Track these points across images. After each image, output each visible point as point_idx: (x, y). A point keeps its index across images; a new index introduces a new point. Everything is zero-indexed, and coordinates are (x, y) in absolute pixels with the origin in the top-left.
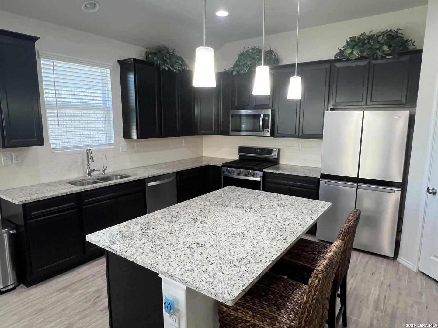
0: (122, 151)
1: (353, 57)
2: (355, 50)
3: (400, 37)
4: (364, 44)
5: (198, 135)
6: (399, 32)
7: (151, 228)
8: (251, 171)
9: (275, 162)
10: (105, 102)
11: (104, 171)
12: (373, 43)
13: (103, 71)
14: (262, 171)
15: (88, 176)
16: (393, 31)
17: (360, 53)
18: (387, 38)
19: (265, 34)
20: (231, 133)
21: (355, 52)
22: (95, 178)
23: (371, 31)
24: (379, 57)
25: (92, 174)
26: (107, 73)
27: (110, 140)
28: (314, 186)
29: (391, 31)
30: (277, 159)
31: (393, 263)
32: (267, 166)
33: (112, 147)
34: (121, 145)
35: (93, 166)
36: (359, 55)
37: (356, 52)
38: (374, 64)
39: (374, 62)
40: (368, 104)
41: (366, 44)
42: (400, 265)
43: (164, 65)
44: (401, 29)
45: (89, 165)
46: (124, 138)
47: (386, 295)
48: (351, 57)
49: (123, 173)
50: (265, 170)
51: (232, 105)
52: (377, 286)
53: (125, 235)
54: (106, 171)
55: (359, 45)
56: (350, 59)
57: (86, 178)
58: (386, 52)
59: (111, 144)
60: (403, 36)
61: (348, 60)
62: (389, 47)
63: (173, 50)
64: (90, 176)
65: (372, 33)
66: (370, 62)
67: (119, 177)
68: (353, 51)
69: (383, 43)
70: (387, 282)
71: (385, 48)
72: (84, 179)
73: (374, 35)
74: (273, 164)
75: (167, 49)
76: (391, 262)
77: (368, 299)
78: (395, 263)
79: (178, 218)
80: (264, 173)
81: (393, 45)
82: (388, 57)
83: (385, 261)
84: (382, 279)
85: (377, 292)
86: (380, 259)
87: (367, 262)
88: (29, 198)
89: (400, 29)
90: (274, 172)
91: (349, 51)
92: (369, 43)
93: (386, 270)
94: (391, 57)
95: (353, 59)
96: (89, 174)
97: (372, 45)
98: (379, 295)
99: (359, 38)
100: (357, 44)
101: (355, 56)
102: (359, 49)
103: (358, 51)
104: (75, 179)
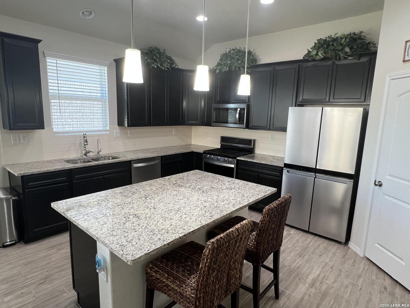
0: (116, 137)
1: (318, 58)
2: (320, 51)
3: (363, 39)
4: (328, 45)
5: (185, 125)
6: (363, 34)
7: (106, 201)
8: (226, 159)
9: (251, 151)
10: (103, 95)
11: (98, 153)
12: (336, 45)
13: (101, 68)
14: (236, 159)
15: (84, 156)
16: (357, 34)
17: (324, 54)
18: (350, 40)
19: (249, 37)
20: (213, 124)
21: (319, 54)
22: (90, 158)
23: (336, 34)
24: (342, 58)
25: (88, 154)
26: (104, 70)
27: (106, 127)
28: (279, 174)
29: (354, 33)
30: (253, 149)
31: (344, 248)
32: (241, 155)
33: (108, 132)
34: (115, 131)
35: (88, 148)
36: (323, 55)
37: (320, 52)
38: (337, 64)
39: (337, 63)
40: (330, 101)
41: (330, 45)
42: (350, 250)
43: (154, 64)
44: (364, 32)
45: (85, 147)
46: (118, 126)
47: (325, 275)
48: (316, 57)
49: (114, 155)
50: (238, 158)
51: (215, 100)
52: (320, 267)
53: (82, 204)
54: (100, 153)
55: (324, 46)
56: (316, 60)
57: (82, 158)
58: (348, 54)
59: (107, 130)
60: (366, 38)
61: (314, 60)
62: (351, 49)
63: (164, 51)
64: (86, 157)
65: (337, 36)
66: (334, 62)
67: (111, 158)
68: (318, 52)
69: (345, 45)
70: (331, 264)
71: (347, 49)
72: (80, 159)
73: (337, 38)
74: (247, 153)
75: (158, 50)
76: (342, 247)
77: (307, 277)
78: (346, 248)
79: (134, 193)
80: (238, 160)
81: (355, 47)
82: (349, 58)
83: (337, 245)
84: (327, 260)
85: (318, 272)
86: (333, 243)
87: (319, 246)
88: (27, 172)
89: (362, 32)
90: (245, 160)
91: (315, 52)
92: (333, 45)
93: (334, 254)
94: (351, 58)
95: (318, 59)
96: (85, 155)
97: (335, 47)
98: (319, 275)
99: (325, 40)
100: (322, 46)
101: (319, 57)
102: (324, 50)
103: (322, 52)
104: (73, 158)
